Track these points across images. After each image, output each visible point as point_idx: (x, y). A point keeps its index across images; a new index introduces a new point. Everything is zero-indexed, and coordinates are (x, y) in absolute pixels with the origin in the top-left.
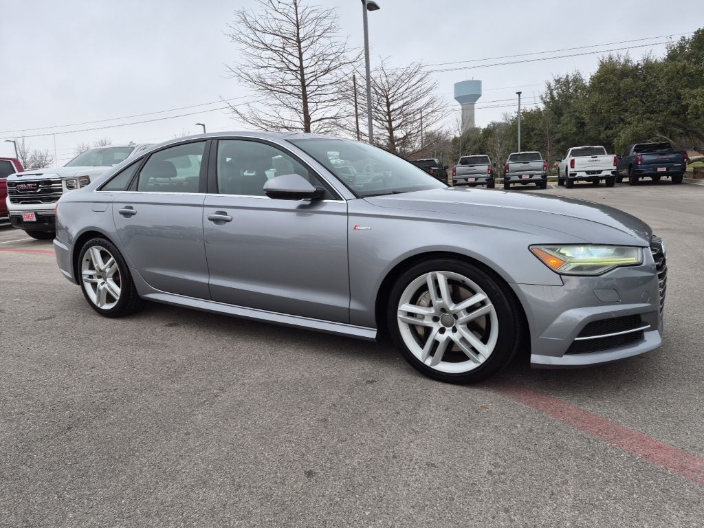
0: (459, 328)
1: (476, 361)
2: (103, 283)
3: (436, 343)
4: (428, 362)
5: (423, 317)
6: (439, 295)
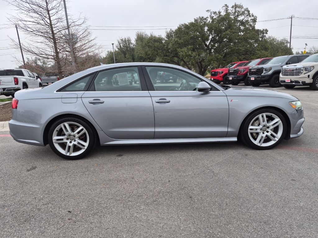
0: (269, 131)
2: (71, 142)
3: (262, 137)
4: (259, 145)
6: (264, 121)
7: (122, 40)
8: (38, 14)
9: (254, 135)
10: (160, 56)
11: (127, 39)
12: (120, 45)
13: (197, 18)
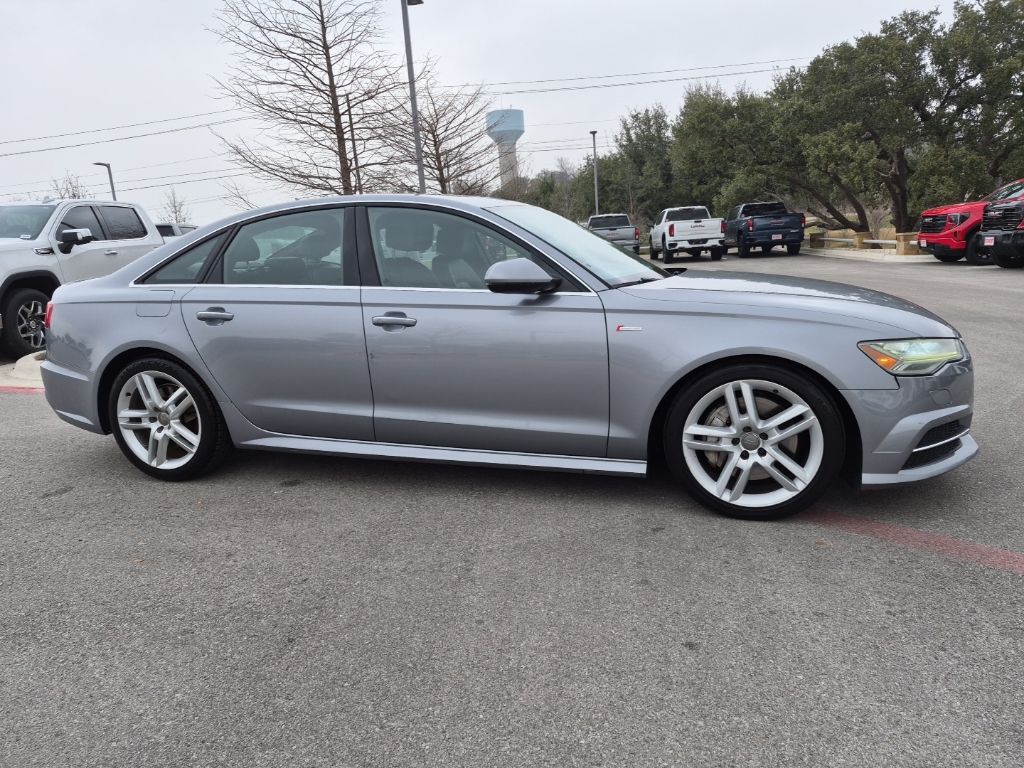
0: (769, 449)
1: (791, 489)
2: (160, 430)
3: (738, 471)
4: (726, 497)
5: (718, 439)
6: (743, 410)
7: (636, 117)
8: (289, 58)
9: (712, 458)
10: (743, 163)
11: (651, 114)
12: (628, 134)
13: (895, 19)
